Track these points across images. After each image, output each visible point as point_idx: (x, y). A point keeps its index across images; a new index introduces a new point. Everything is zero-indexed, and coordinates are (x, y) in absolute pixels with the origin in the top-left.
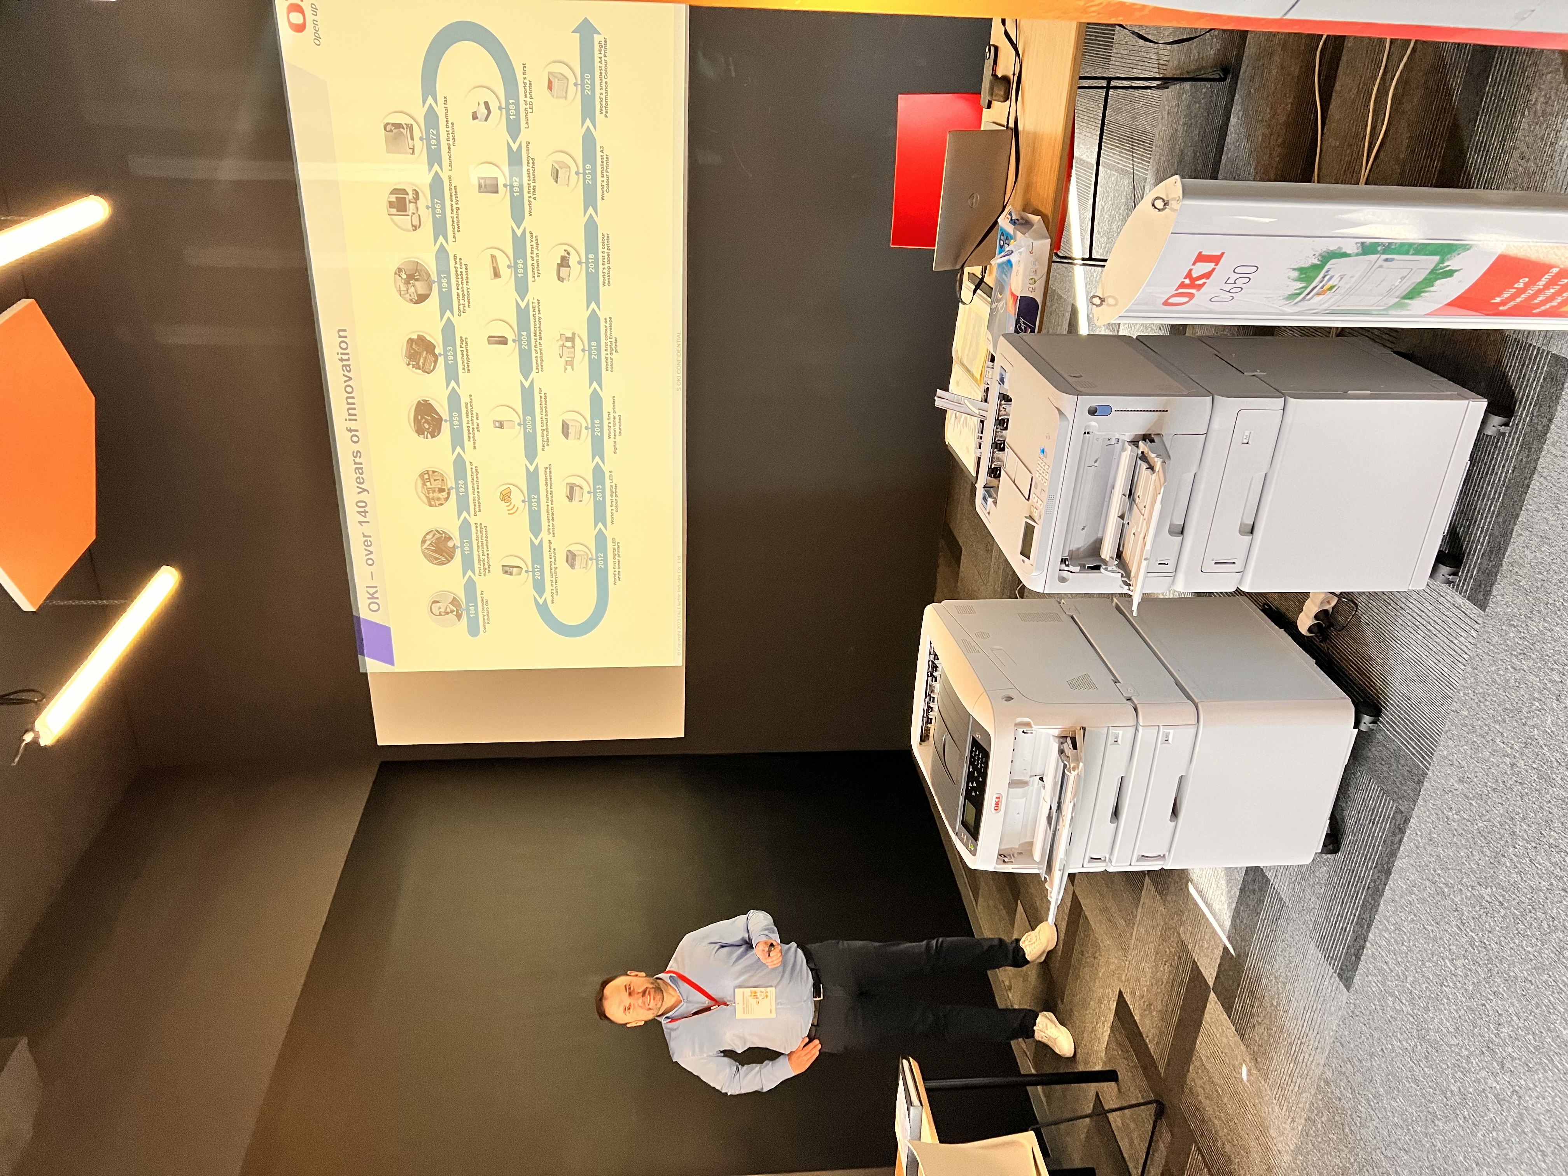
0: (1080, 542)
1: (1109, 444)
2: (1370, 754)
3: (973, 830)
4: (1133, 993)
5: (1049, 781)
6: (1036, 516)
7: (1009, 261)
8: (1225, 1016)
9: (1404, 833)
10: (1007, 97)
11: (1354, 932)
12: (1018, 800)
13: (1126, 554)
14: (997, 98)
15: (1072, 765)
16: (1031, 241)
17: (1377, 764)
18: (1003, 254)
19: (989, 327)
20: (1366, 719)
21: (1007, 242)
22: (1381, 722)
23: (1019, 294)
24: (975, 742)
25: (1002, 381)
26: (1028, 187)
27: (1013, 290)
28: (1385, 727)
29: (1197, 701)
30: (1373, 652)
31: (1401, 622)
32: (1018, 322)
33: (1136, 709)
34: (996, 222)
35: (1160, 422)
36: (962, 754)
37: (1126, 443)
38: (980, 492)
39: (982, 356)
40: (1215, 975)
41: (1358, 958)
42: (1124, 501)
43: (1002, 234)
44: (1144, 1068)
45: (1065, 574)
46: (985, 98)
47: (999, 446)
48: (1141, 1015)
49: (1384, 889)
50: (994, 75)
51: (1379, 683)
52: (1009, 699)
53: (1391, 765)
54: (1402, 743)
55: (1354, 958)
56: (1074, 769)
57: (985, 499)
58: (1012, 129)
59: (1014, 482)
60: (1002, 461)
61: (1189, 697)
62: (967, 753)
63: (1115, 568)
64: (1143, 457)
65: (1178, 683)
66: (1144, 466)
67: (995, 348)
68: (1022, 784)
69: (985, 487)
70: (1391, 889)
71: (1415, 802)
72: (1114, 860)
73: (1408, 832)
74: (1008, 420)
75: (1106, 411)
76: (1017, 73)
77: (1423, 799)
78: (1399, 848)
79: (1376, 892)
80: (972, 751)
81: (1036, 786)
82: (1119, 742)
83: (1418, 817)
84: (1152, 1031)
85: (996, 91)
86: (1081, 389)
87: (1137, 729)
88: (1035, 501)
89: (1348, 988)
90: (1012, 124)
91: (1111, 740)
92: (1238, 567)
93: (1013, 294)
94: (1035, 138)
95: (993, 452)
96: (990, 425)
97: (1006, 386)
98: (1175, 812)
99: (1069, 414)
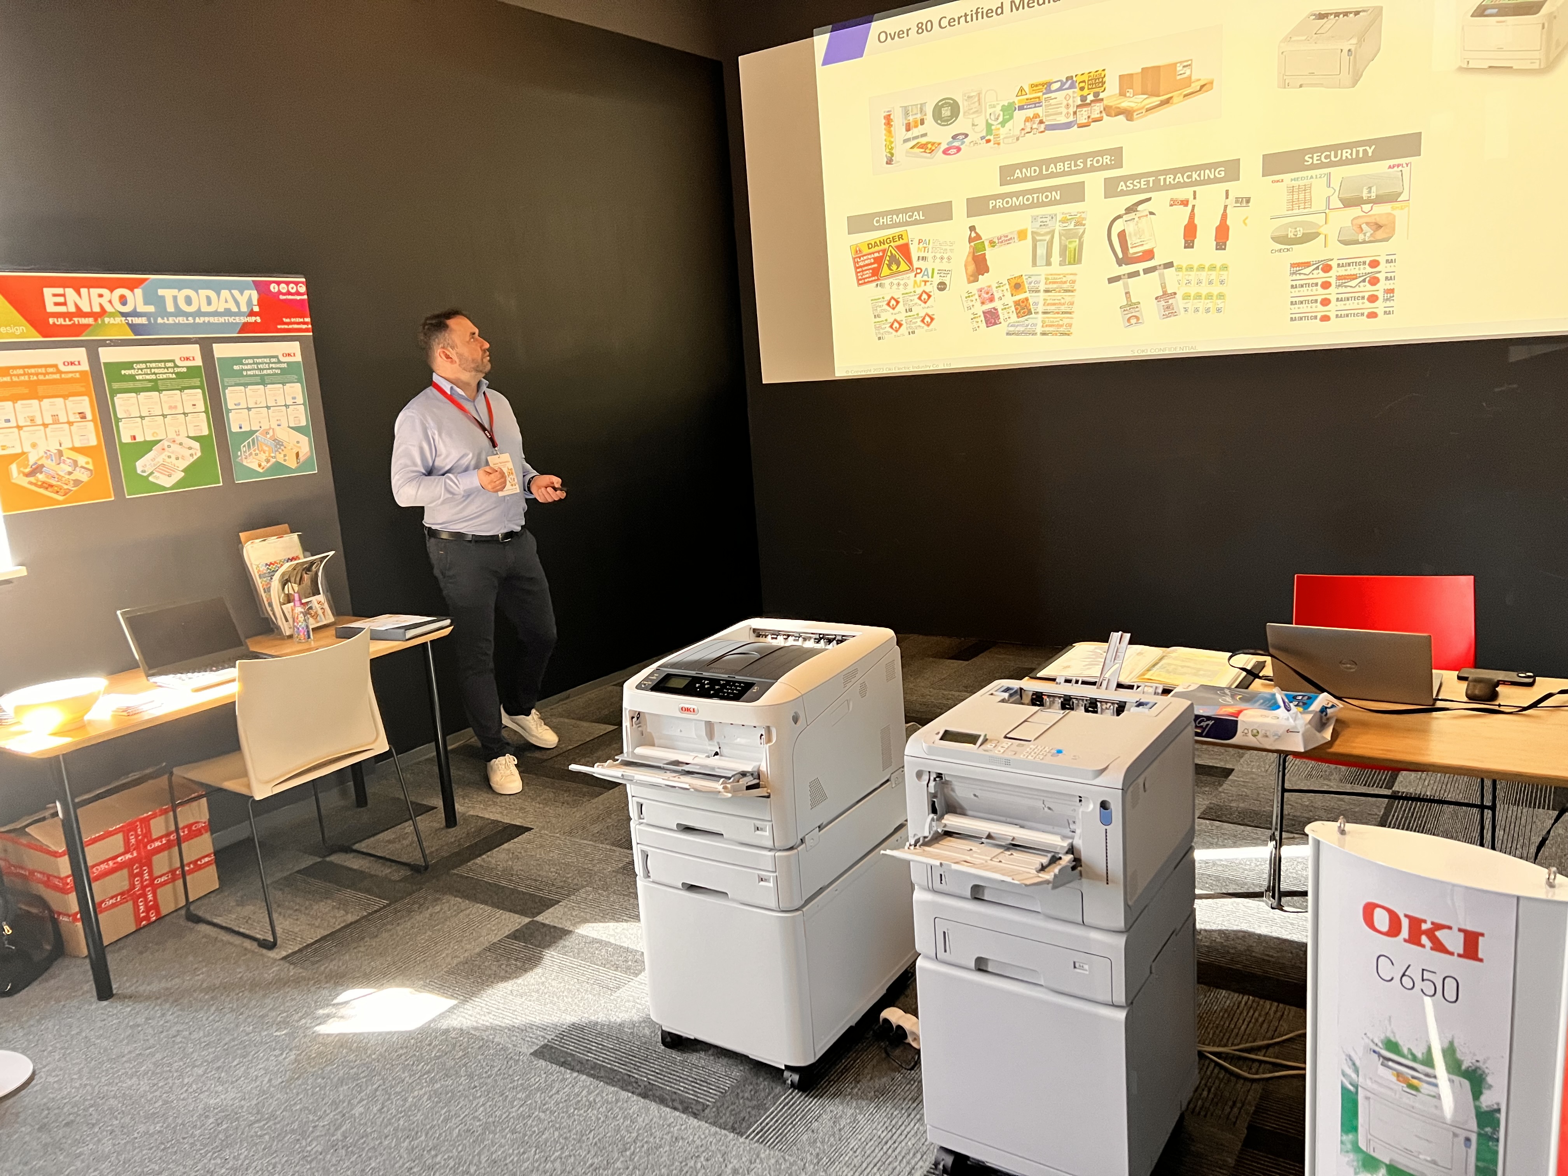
0: (961, 793)
1: (1070, 822)
2: (761, 1079)
3: (662, 686)
4: (529, 842)
5: (715, 762)
6: (988, 746)
7: (1279, 707)
8: (507, 933)
9: (683, 1112)
10: (1471, 698)
11: (588, 1060)
12: (694, 732)
13: (950, 841)
14: (1471, 687)
15: (729, 786)
16: (1301, 730)
17: (751, 1087)
18: (1286, 700)
19: (1204, 687)
20: (796, 1078)
21: (1301, 704)
22: (793, 1091)
23: (1240, 719)
24: (749, 685)
25: (1140, 704)
26: (1364, 725)
27: (1245, 712)
28: (788, 1096)
29: (804, 909)
30: (865, 1083)
31: (895, 1113)
32: (1209, 718)
33: (792, 848)
34: (1323, 690)
35: (1093, 876)
36: (738, 673)
37: (1070, 841)
38: (1015, 684)
39: (1169, 680)
40: (547, 922)
41: (563, 1064)
42: (1007, 839)
43: (1309, 698)
44: (457, 854)
45: (925, 777)
46: (1470, 673)
47: (1067, 703)
48: (509, 850)
49: (628, 1091)
50: (1498, 683)
51: (832, 1090)
52: (796, 720)
53: (750, 1100)
54: (772, 1113)
55: (563, 1060)
56: (725, 788)
57: (1007, 690)
58: (1434, 705)
59: (1025, 721)
60: (1049, 708)
61: (807, 902)
62: (738, 678)
63: (934, 829)
64: (1055, 860)
65: (821, 890)
66: (1045, 860)
67: (1179, 695)
68: (711, 735)
69: (1021, 689)
70: (629, 1098)
71: (714, 1124)
72: (642, 827)
73: (684, 1116)
74: (1096, 712)
75: (1106, 820)
76: (1502, 709)
77: (716, 1133)
78: (668, 1106)
79: (626, 1083)
80: (740, 683)
81: (709, 748)
82: (758, 832)
83: (699, 1126)
84: (494, 862)
85: (1479, 686)
86: (1129, 791)
87: (771, 850)
88: (1004, 745)
89: (534, 1054)
90: (1439, 704)
91: (759, 824)
92: (941, 954)
93: (1240, 712)
94: (1424, 731)
95: (1060, 697)
96: (1090, 692)
97: (1134, 710)
98: (692, 888)
99: (1100, 780)
